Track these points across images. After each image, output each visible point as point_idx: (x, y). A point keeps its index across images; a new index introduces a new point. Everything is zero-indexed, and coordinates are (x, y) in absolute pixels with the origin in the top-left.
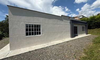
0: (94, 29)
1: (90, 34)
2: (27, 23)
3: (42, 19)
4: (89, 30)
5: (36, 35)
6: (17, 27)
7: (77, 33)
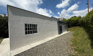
0: (71, 27)
1: (69, 31)
2: (26, 23)
3: (38, 19)
4: (68, 28)
5: (34, 34)
6: (17, 26)
7: (62, 31)
